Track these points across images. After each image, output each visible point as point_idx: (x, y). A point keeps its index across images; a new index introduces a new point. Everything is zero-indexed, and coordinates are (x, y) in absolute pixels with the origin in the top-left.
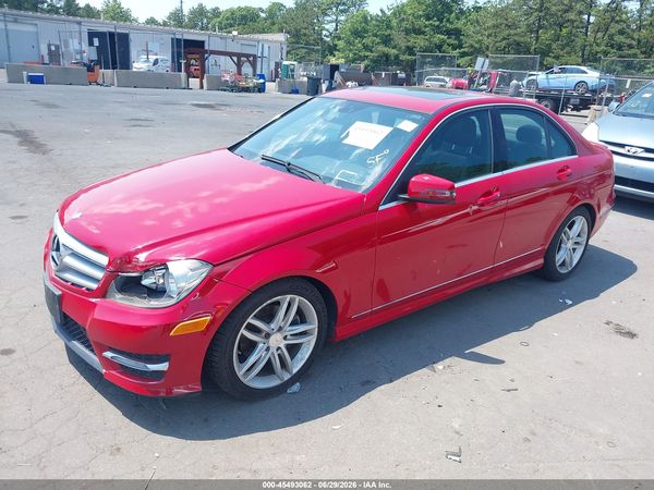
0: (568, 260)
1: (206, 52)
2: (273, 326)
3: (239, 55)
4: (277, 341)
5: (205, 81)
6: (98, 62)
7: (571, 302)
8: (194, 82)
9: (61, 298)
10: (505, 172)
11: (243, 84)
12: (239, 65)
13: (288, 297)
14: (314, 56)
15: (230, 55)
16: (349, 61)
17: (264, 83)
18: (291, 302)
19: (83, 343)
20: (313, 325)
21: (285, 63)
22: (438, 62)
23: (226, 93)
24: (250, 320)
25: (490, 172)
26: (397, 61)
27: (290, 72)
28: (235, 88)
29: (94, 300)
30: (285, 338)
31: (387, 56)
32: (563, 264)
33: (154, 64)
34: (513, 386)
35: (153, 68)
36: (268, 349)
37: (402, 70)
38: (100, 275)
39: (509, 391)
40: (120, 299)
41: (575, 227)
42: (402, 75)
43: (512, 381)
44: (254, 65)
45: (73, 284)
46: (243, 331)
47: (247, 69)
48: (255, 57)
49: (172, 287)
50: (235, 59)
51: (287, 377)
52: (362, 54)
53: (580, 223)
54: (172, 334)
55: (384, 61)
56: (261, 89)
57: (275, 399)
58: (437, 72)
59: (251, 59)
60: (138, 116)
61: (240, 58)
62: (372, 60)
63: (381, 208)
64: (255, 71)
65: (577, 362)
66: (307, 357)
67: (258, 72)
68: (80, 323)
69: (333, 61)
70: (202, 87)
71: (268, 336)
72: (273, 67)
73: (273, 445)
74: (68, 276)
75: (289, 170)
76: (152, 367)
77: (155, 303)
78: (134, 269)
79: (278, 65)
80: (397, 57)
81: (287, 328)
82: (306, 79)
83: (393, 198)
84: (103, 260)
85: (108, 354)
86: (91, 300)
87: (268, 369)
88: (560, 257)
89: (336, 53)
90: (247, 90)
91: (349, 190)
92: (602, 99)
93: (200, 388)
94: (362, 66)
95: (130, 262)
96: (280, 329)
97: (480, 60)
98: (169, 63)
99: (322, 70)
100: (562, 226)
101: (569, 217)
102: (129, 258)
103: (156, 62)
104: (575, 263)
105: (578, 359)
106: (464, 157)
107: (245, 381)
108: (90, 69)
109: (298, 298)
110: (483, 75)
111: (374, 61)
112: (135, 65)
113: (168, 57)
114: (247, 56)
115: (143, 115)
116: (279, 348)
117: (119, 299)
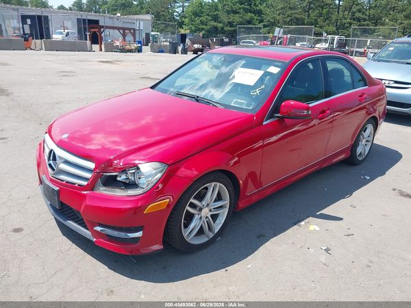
0: (363, 152)
1: (102, 27)
2: (203, 203)
3: (124, 29)
4: (206, 212)
5: (103, 46)
6: (31, 35)
7: (369, 178)
8: (96, 47)
9: (58, 192)
10: (331, 98)
11: (128, 47)
12: (124, 36)
13: (213, 184)
14: (170, 29)
15: (118, 29)
16: (192, 32)
17: (141, 47)
18: (215, 187)
19: (76, 222)
20: (226, 202)
21: (153, 33)
22: (249, 31)
23: (118, 53)
24: (192, 200)
25: (323, 98)
26: (223, 32)
27: (155, 39)
28: (123, 50)
29: (85, 192)
30: (210, 210)
31: (216, 28)
32: (360, 155)
33: (67, 36)
34: (350, 232)
35: (66, 39)
36: (201, 218)
37: (227, 37)
38: (89, 175)
39: (348, 236)
40: (105, 190)
41: (367, 131)
42: (226, 40)
43: (349, 229)
44: (134, 35)
45: (67, 182)
46: (188, 208)
47: (129, 38)
48: (134, 30)
49: (142, 181)
50: (121, 31)
51: (211, 235)
52: (200, 27)
53: (370, 128)
54: (145, 212)
55: (214, 31)
56: (139, 50)
57: (206, 250)
58: (248, 38)
59: (132, 31)
60: (65, 70)
61: (124, 31)
62: (207, 31)
63: (264, 123)
64: (135, 38)
65: (383, 215)
66: (223, 221)
67: (137, 39)
68: (74, 208)
69: (182, 31)
70: (101, 50)
71: (201, 210)
72: (144, 36)
73: (212, 281)
74: (62, 177)
75: (197, 101)
76: (132, 235)
77: (131, 192)
78: (115, 170)
79: (148, 35)
80: (222, 28)
81: (212, 204)
82: (168, 44)
83: (271, 117)
84: (92, 165)
85: (98, 229)
86: (83, 192)
87: (201, 232)
88: (359, 150)
89: (184, 26)
90: (130, 51)
91: (242, 112)
92: (353, 51)
93: (162, 247)
94: (201, 34)
95: (111, 165)
96: (208, 205)
97: (277, 29)
98: (76, 35)
99: (176, 38)
100: (361, 131)
101: (365, 125)
102: (110, 163)
103: (67, 34)
104: (366, 153)
105: (383, 213)
106: (302, 89)
107: (188, 240)
108: (26, 40)
109: (218, 184)
110: (279, 38)
111: (208, 31)
112: (54, 36)
113: (75, 30)
114: (130, 29)
115: (68, 69)
116: (207, 217)
117: (103, 191)
